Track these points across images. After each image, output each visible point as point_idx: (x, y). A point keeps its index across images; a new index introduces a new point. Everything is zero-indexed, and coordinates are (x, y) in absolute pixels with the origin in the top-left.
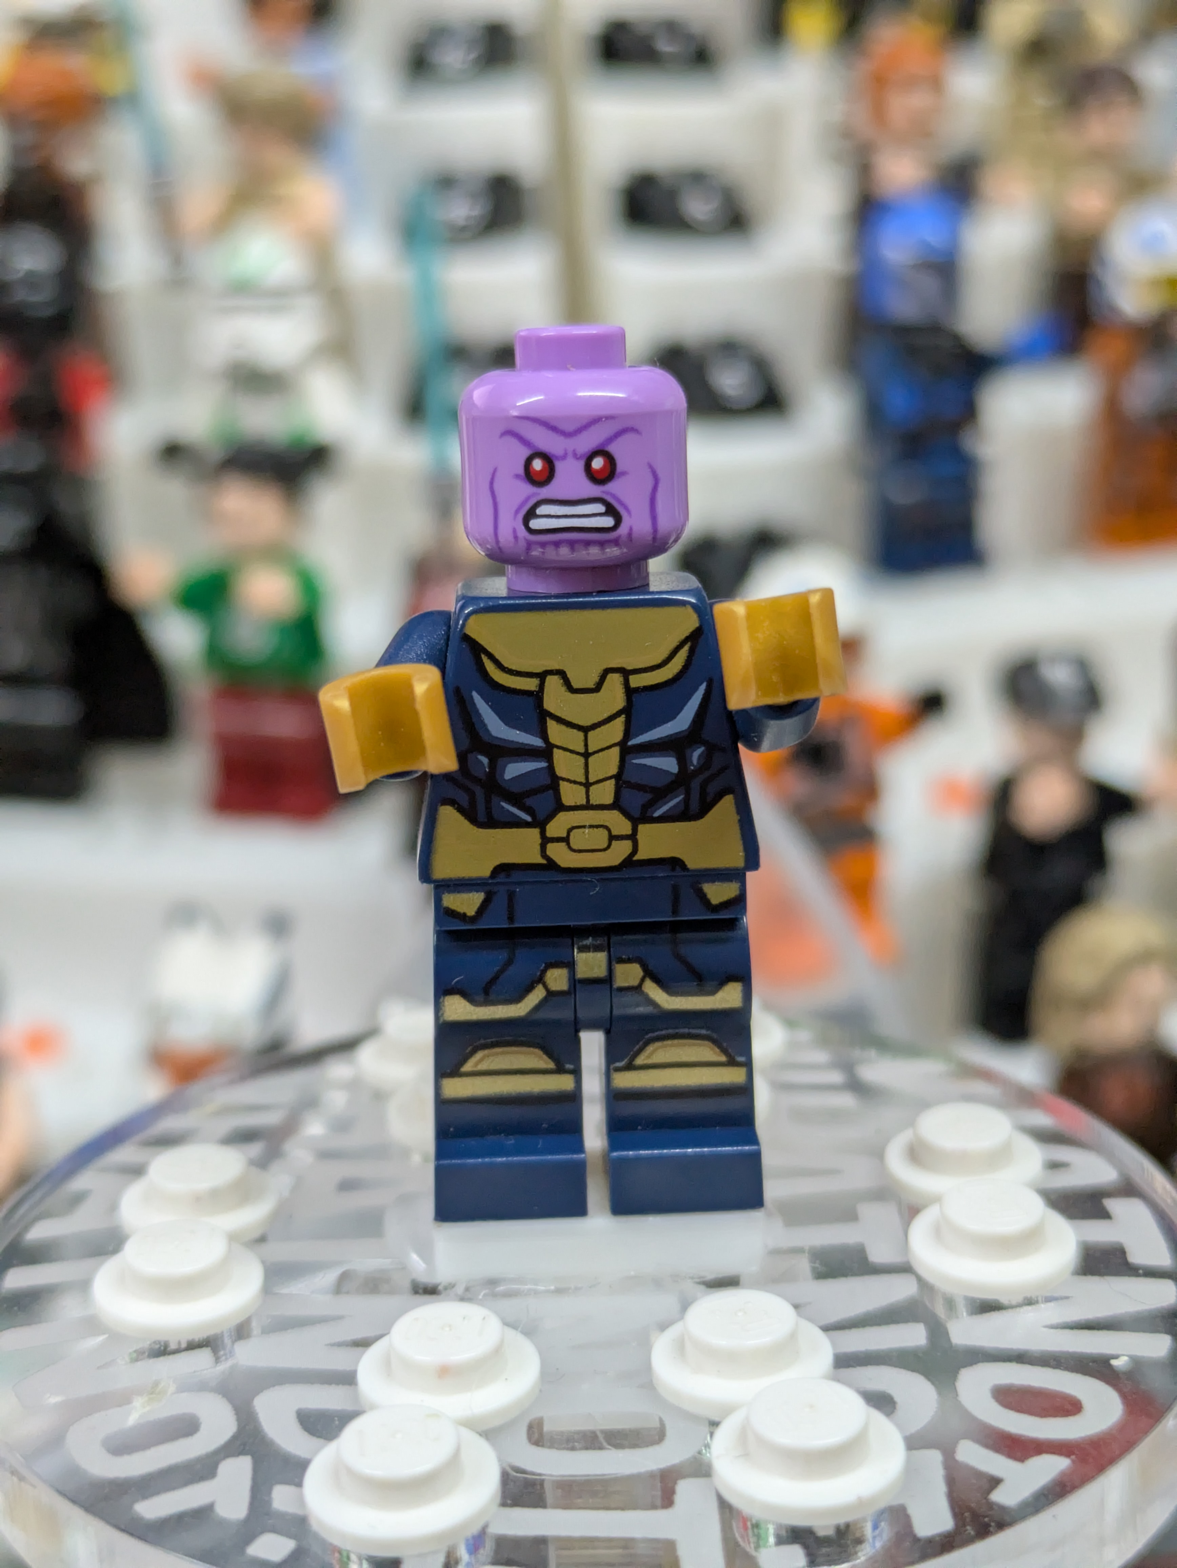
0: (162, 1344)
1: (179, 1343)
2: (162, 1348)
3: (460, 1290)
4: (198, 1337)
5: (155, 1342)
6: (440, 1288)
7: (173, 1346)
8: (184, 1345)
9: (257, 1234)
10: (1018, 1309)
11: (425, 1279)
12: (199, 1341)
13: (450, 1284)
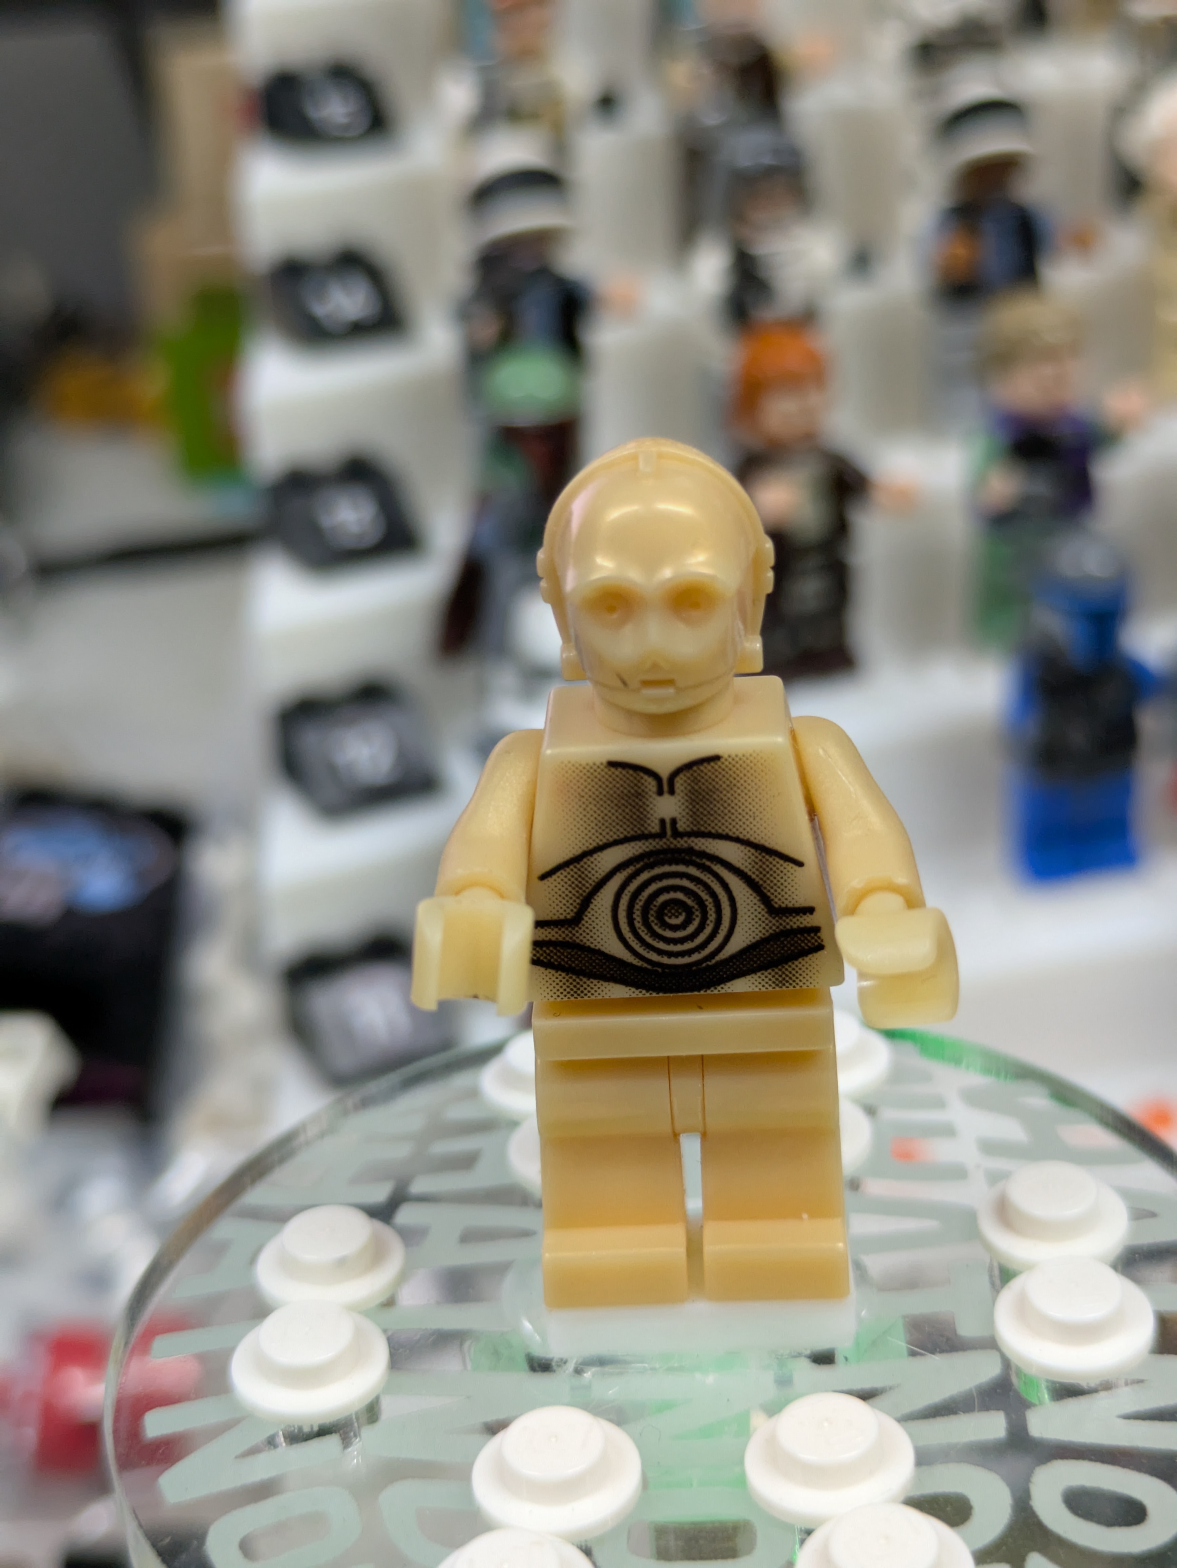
0: (296, 1426)
1: (312, 1427)
2: (296, 1431)
3: (571, 1367)
4: (327, 1420)
5: (289, 1426)
6: (554, 1364)
7: (306, 1429)
8: (316, 1429)
9: (383, 1299)
10: (1095, 1395)
11: (539, 1352)
12: (330, 1423)
13: (562, 1360)
